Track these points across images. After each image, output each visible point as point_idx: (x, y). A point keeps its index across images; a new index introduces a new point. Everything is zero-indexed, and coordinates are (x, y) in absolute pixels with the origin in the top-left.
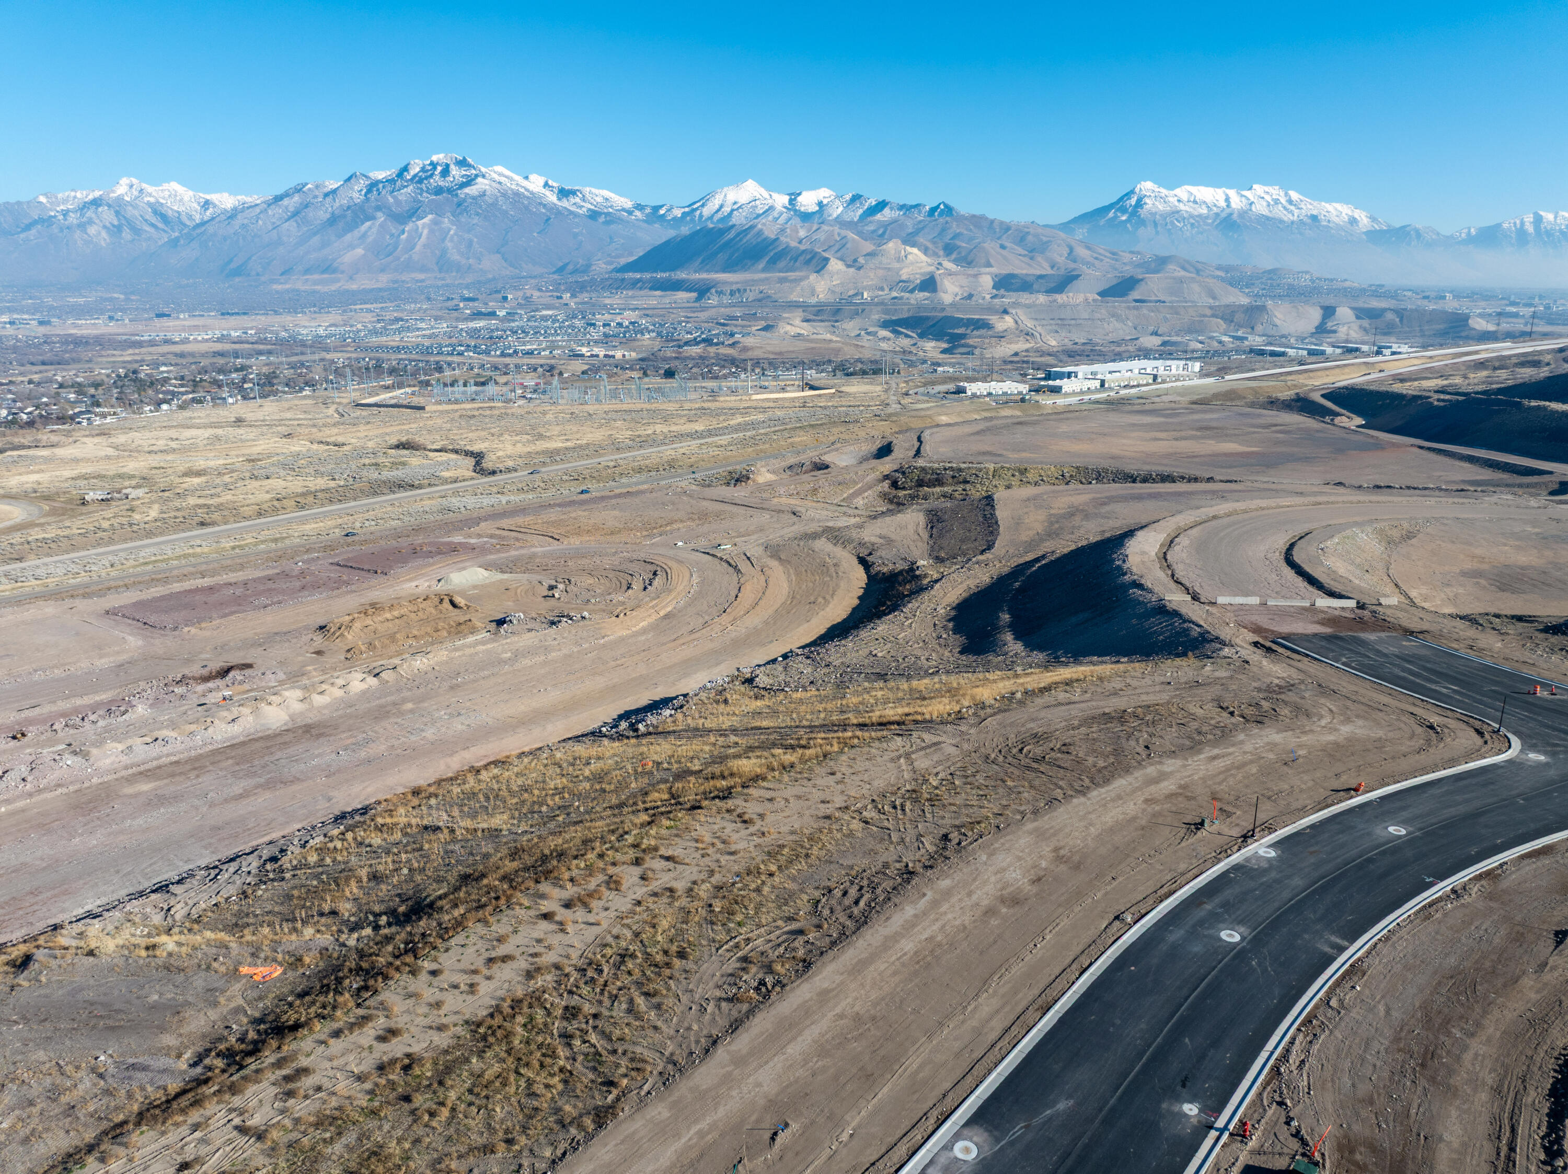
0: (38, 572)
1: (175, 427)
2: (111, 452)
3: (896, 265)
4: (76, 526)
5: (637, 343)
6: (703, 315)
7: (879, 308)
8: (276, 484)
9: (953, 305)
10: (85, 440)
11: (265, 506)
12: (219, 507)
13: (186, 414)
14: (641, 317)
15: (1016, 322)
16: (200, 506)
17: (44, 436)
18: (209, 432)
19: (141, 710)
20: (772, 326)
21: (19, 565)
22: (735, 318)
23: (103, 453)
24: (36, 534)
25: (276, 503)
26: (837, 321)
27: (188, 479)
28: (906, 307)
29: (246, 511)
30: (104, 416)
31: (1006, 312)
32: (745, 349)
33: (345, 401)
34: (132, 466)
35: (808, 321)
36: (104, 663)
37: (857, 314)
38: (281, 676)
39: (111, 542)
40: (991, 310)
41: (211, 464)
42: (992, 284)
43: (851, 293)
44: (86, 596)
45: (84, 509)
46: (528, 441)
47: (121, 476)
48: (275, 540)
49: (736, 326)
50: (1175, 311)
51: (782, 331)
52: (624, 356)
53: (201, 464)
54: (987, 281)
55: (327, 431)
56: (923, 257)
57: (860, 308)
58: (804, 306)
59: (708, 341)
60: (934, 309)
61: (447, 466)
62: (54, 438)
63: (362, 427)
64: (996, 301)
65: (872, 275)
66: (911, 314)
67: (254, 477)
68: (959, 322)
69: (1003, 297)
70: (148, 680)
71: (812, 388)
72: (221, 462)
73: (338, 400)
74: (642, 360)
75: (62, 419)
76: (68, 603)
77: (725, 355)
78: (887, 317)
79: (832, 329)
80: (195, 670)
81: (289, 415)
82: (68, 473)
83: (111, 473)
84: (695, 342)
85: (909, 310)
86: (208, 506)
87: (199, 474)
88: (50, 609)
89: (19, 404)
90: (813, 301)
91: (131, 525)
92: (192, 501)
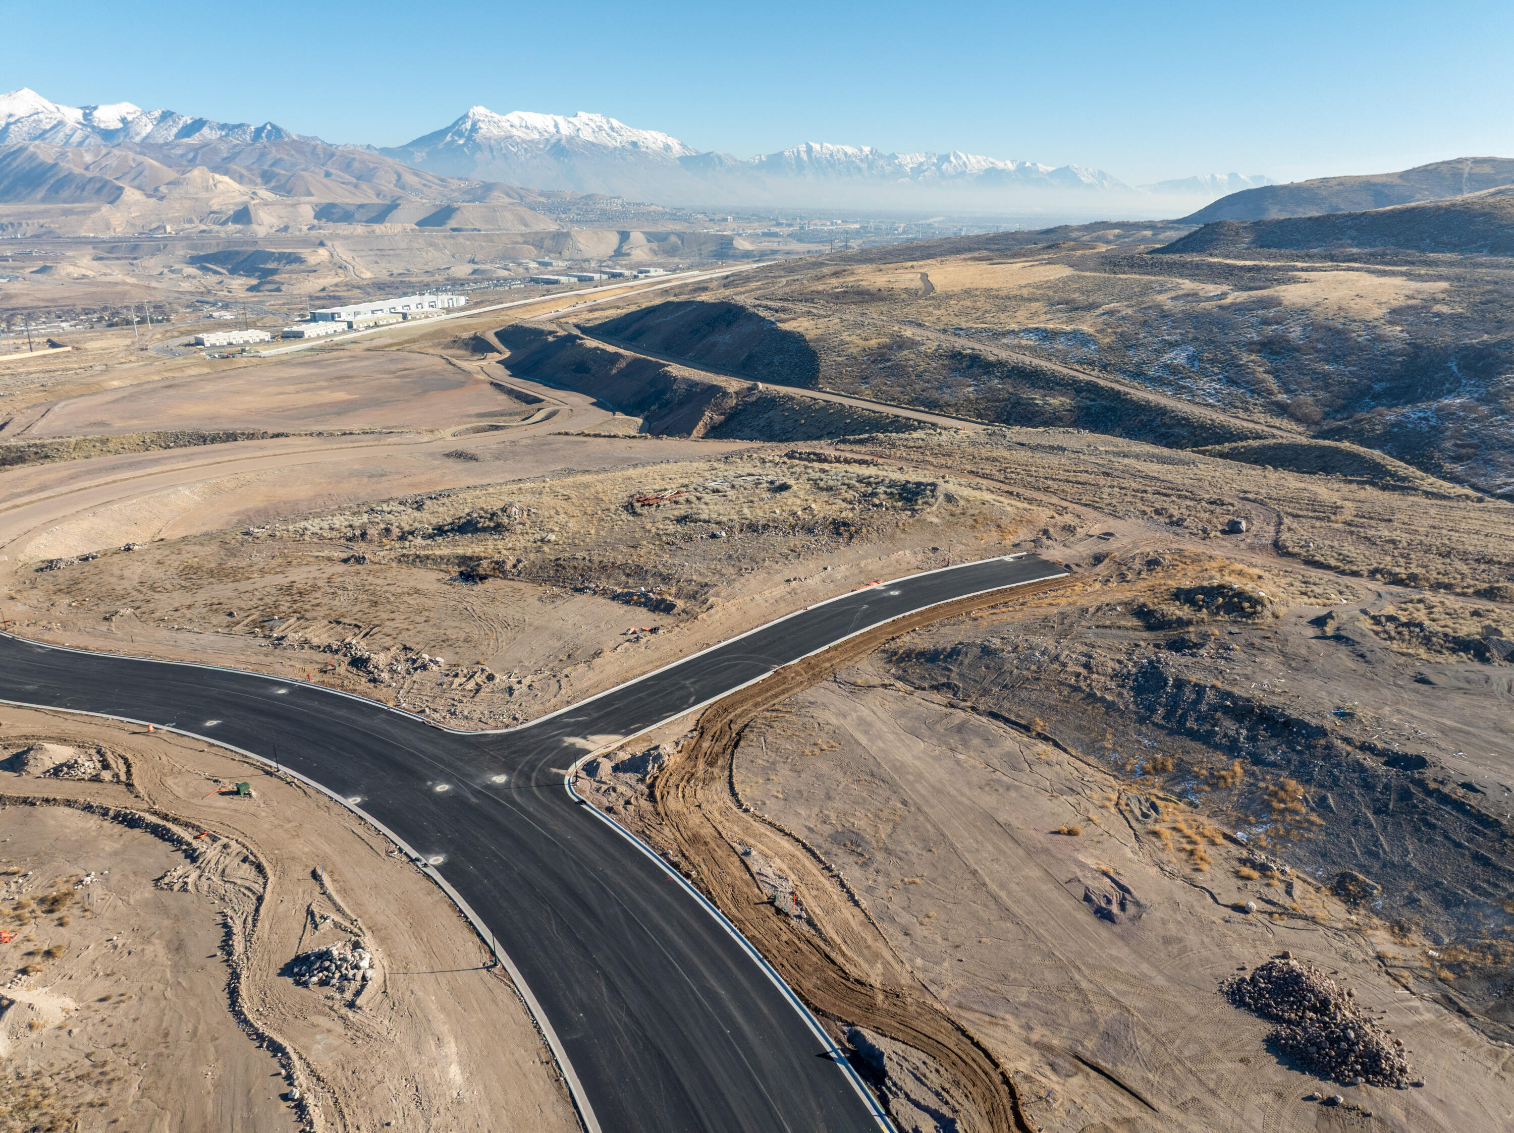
3: (205, 195)
7: (184, 243)
9: (268, 239)
15: (332, 255)
20: (50, 267)
22: (5, 259)
26: (135, 259)
28: (214, 242)
31: (322, 244)
32: (8, 297)
35: (100, 259)
37: (159, 250)
40: (306, 242)
42: (312, 214)
43: (154, 226)
49: (4, 268)
50: (489, 238)
51: (63, 273)
54: (307, 212)
56: (235, 186)
57: (161, 244)
58: (94, 243)
60: (246, 243)
64: (313, 232)
65: (177, 205)
66: (220, 249)
68: (270, 256)
69: (320, 228)
71: (53, 345)
78: (194, 253)
79: (131, 268)
85: (218, 244)
90: (105, 236)
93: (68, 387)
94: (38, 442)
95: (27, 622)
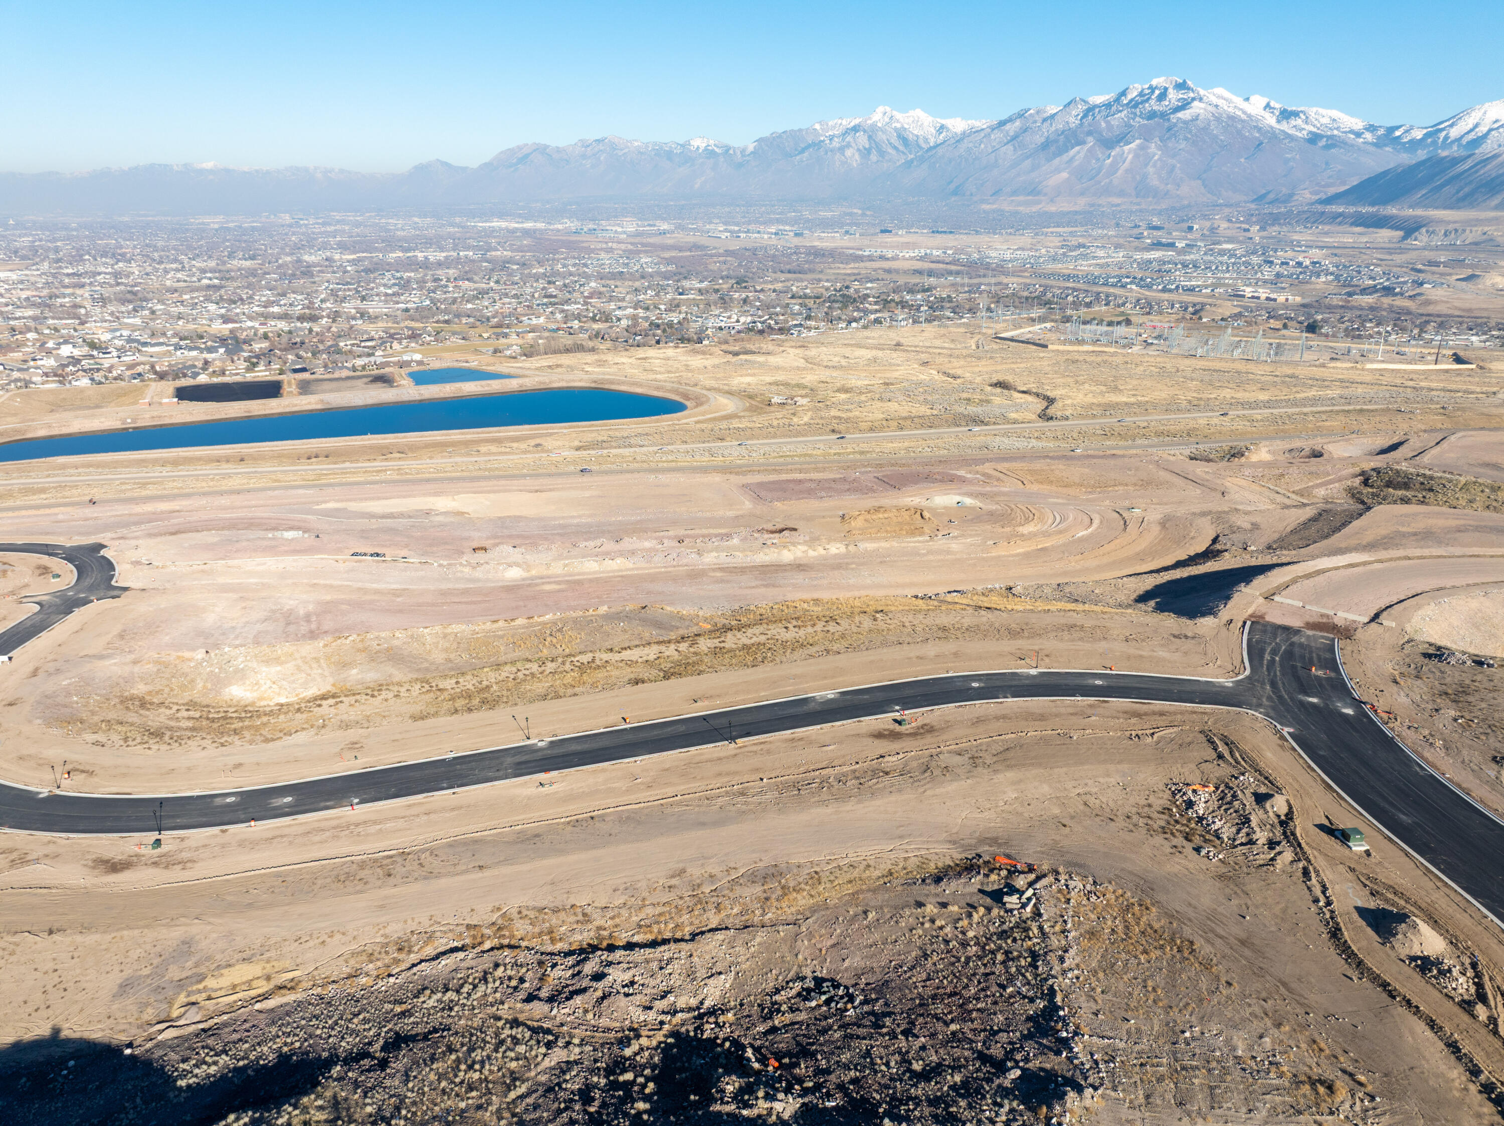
0: (726, 453)
1: (852, 345)
2: (801, 363)
4: (760, 420)
5: (1308, 286)
6: (1399, 258)
8: (893, 406)
10: (791, 351)
11: (876, 424)
12: (847, 420)
13: (867, 333)
14: (1326, 257)
16: (835, 417)
17: (766, 345)
18: (874, 353)
19: (735, 541)
20: (1478, 276)
21: (720, 444)
22: (1437, 264)
23: (796, 364)
24: (736, 424)
25: (884, 423)
27: (838, 394)
29: (863, 425)
30: (809, 329)
32: (1428, 302)
33: (990, 332)
34: (810, 378)
36: (730, 514)
38: (807, 538)
39: (775, 436)
41: (860, 383)
44: (737, 473)
45: (769, 409)
46: (1102, 393)
47: (798, 386)
48: (862, 453)
49: (1433, 273)
51: (1488, 283)
52: (1287, 300)
53: (855, 381)
55: (956, 363)
59: (1388, 291)
61: (1018, 407)
62: (771, 347)
63: (983, 362)
67: (881, 399)
70: (745, 527)
72: (866, 382)
73: (984, 331)
74: (1304, 306)
75: (781, 331)
76: (728, 476)
77: (1400, 308)
80: (770, 527)
81: (938, 343)
82: (768, 379)
83: (794, 382)
84: (1372, 290)
86: (840, 418)
87: (846, 391)
88: (717, 478)
89: (760, 313)
91: (790, 425)
92: (834, 412)
93: (1468, 414)
94: (1428, 472)
95: (1407, 723)
